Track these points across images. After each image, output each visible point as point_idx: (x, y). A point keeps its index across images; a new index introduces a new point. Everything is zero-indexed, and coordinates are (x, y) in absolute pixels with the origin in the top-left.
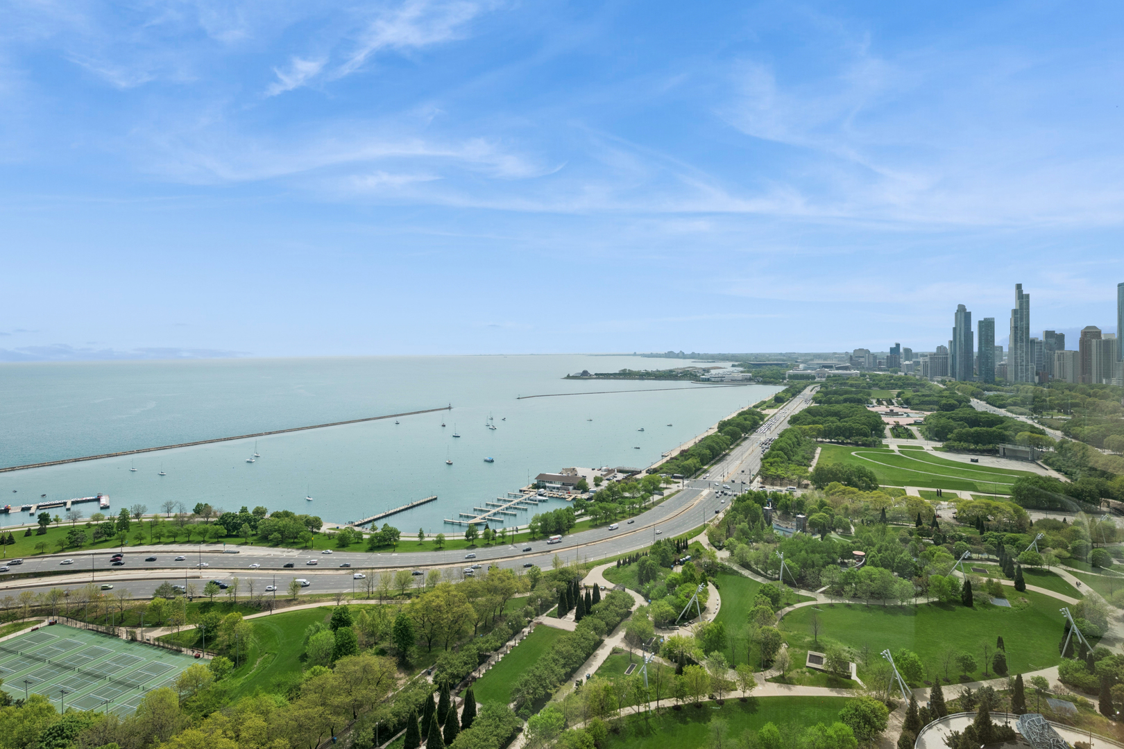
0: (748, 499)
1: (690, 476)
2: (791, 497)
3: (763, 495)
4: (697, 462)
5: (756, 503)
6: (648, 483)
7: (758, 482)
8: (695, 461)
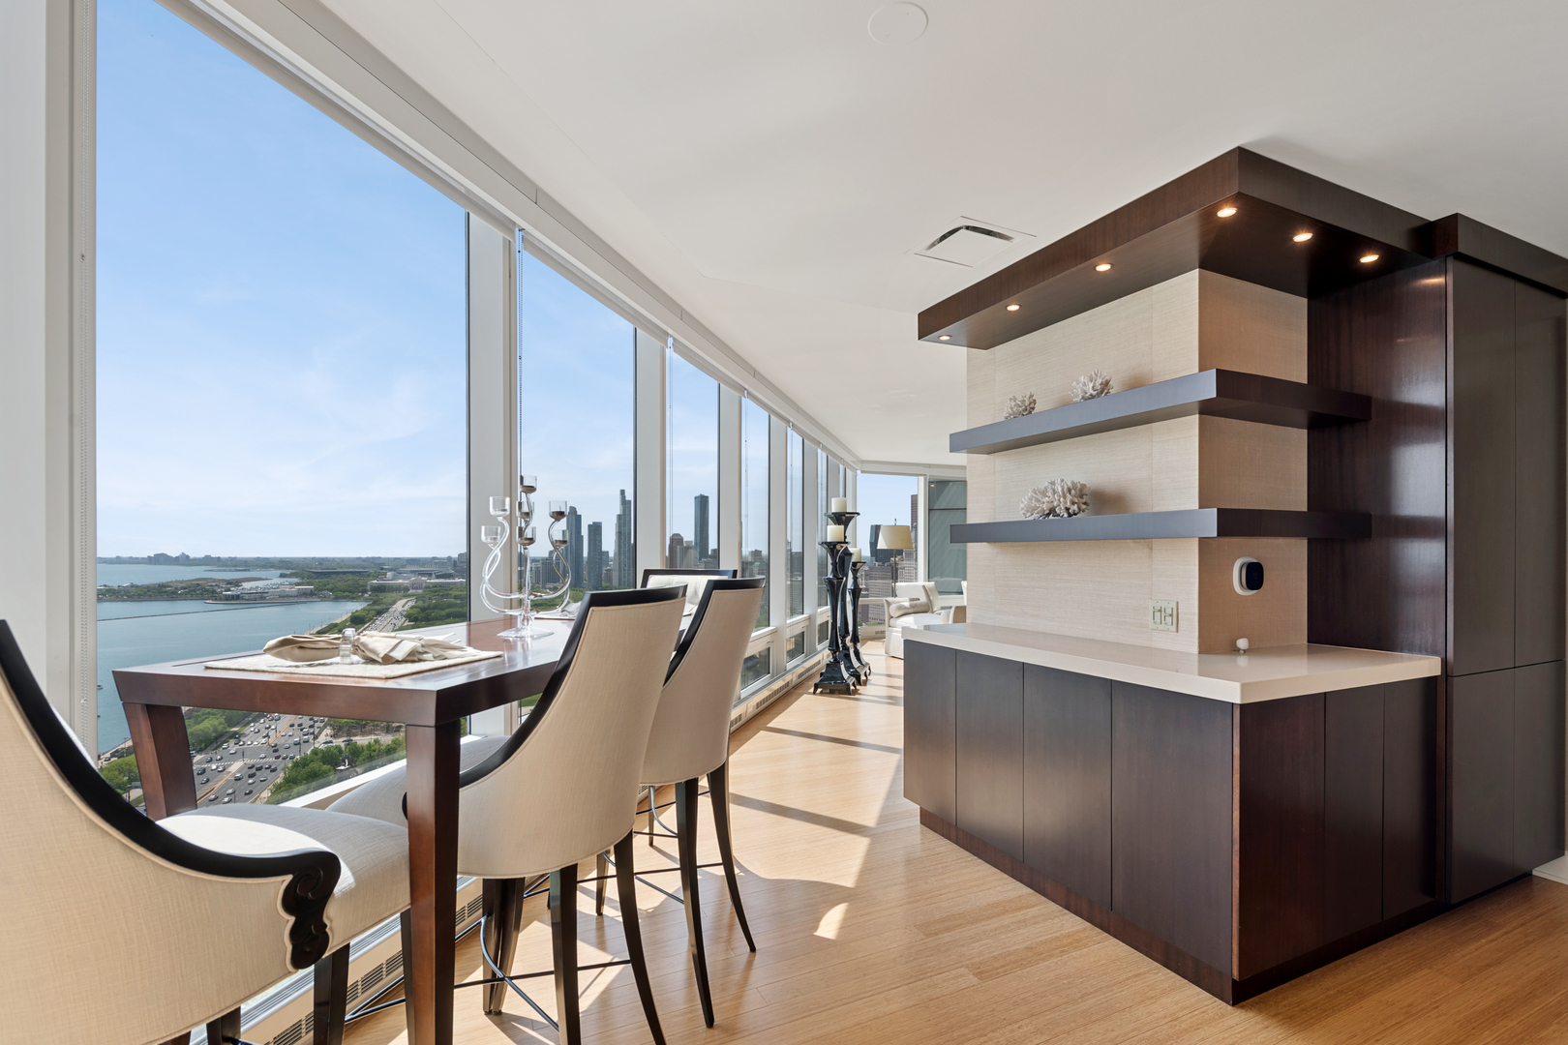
0: (312, 761)
1: (206, 747)
2: (377, 747)
3: (335, 751)
4: (220, 724)
5: (324, 764)
7: (327, 735)
8: (216, 722)
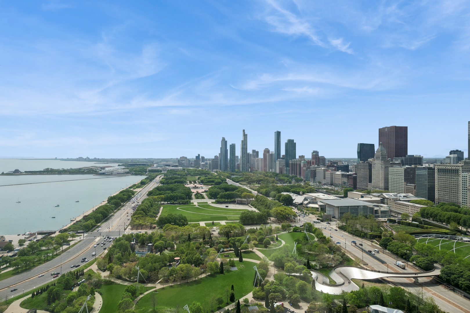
0: (122, 239)
1: (89, 231)
2: (146, 235)
3: (131, 236)
4: (93, 222)
5: (126, 241)
6: (59, 239)
7: (129, 229)
8: (92, 221)
